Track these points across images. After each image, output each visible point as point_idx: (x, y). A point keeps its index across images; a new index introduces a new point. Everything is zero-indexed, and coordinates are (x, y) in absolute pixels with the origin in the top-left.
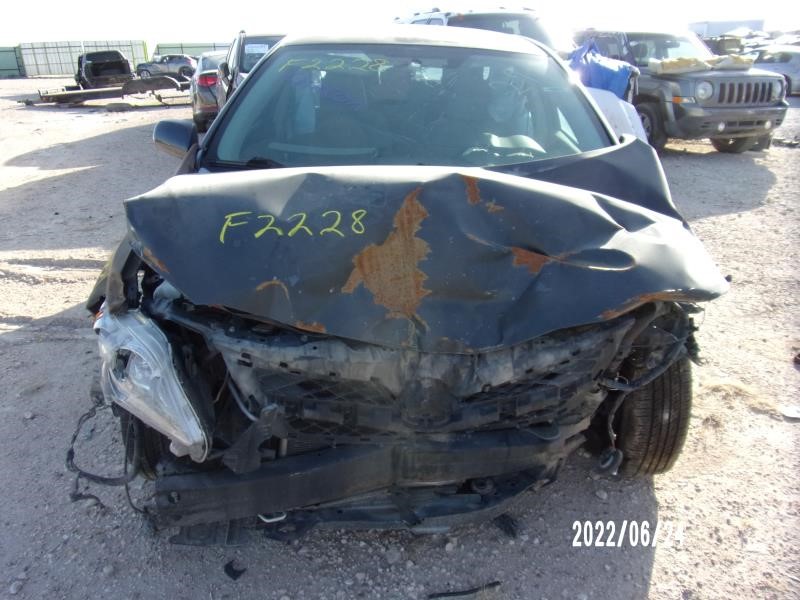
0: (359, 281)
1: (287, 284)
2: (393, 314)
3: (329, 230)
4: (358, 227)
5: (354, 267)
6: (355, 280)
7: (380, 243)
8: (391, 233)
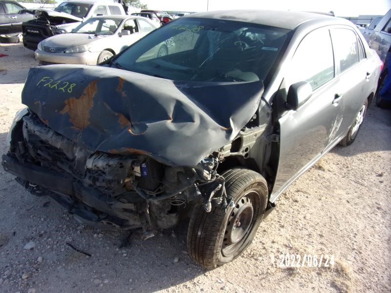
0: (67, 111)
1: (42, 104)
2: (75, 127)
3: (61, 88)
4: (70, 90)
5: (66, 105)
6: (66, 109)
7: (78, 98)
8: (83, 95)
